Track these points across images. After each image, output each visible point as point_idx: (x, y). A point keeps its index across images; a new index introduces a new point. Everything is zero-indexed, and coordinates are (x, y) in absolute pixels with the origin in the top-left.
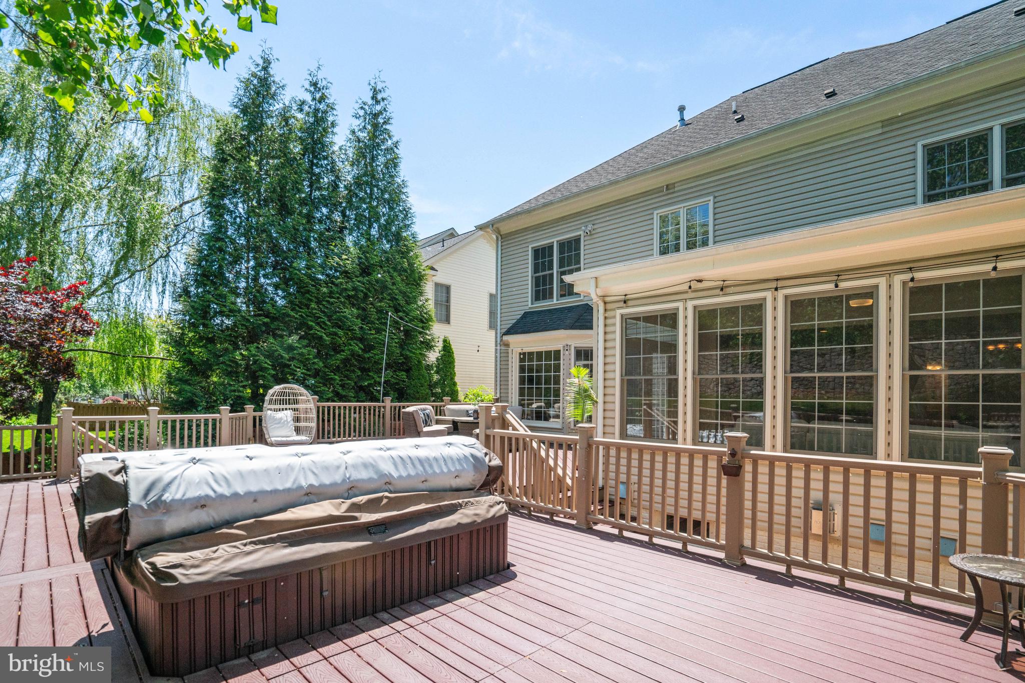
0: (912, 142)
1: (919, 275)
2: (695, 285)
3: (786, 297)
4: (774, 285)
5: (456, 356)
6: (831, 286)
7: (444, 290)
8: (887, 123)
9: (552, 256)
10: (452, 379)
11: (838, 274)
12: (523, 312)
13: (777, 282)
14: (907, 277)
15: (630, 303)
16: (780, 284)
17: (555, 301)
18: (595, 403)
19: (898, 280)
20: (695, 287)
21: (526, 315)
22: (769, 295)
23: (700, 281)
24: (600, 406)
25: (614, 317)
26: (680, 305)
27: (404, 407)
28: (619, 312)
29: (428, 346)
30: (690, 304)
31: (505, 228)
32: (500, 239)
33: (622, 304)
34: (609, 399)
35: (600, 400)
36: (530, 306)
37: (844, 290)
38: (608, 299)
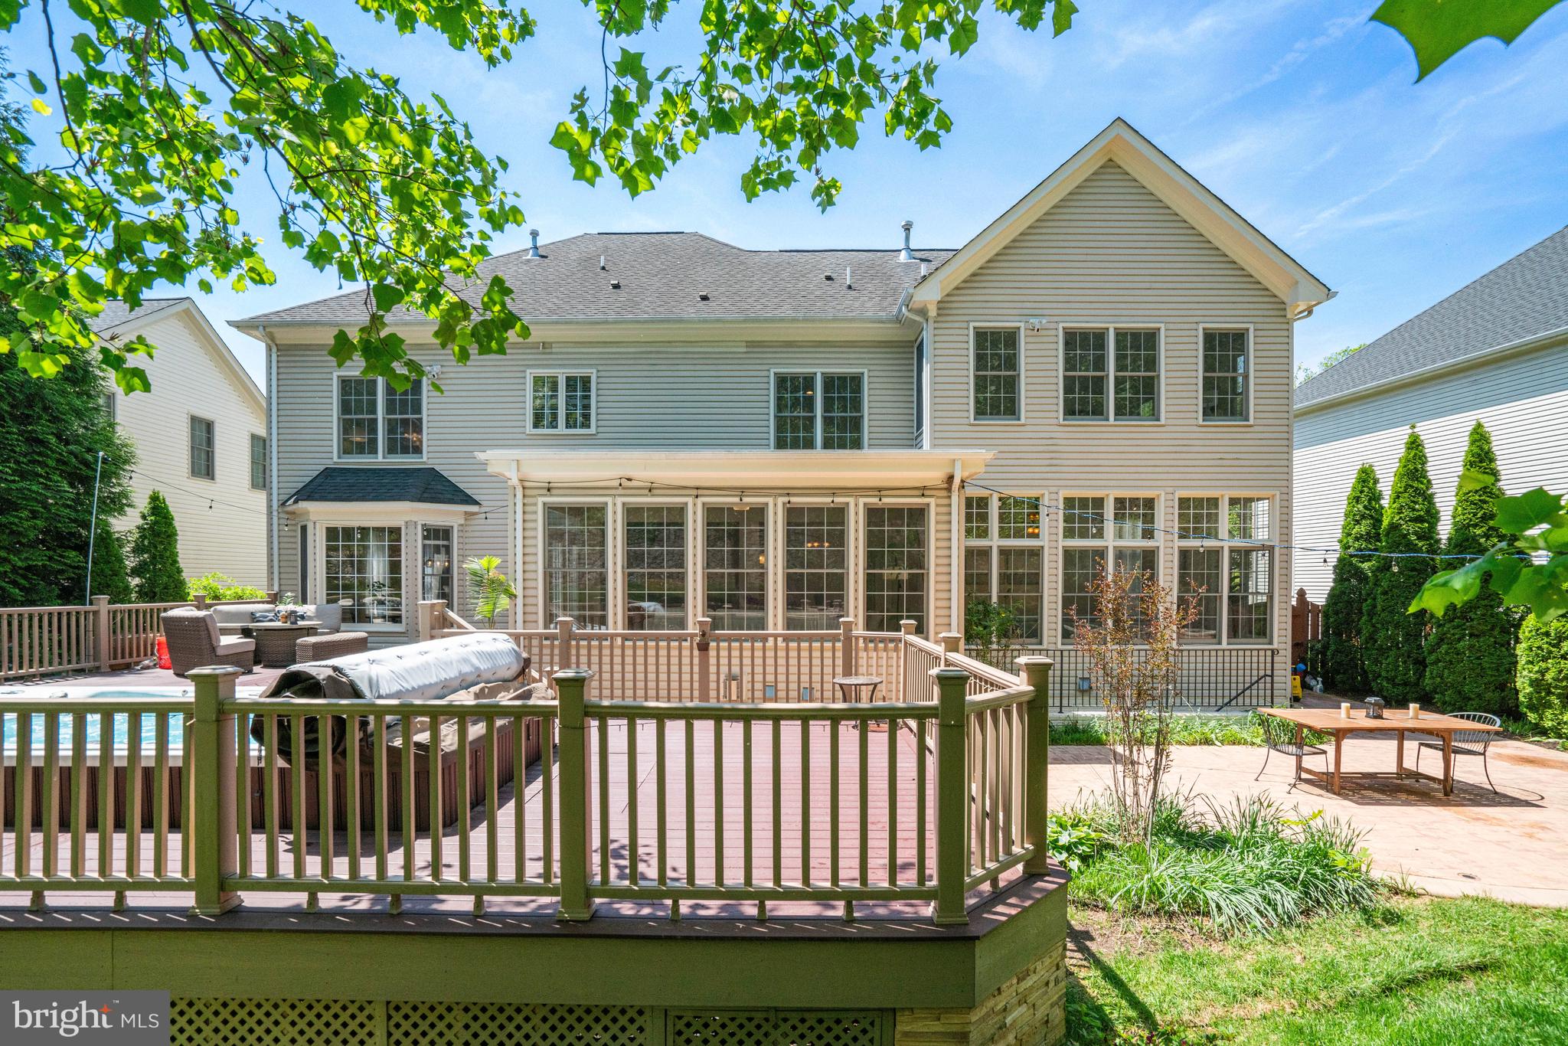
0: (766, 367)
1: (794, 499)
2: (625, 483)
3: (704, 504)
4: (695, 492)
5: (177, 524)
6: (737, 500)
7: (204, 427)
8: (751, 344)
9: (375, 394)
10: (175, 562)
11: (742, 491)
12: (322, 468)
13: (698, 490)
14: (786, 499)
15: (554, 492)
16: (700, 492)
17: (380, 458)
18: (512, 596)
19: (781, 500)
20: (625, 484)
21: (328, 473)
22: (690, 500)
23: (629, 480)
24: (520, 601)
25: (535, 504)
26: (609, 500)
27: (165, 610)
28: (541, 500)
29: (116, 504)
30: (620, 501)
31: (285, 337)
32: (274, 349)
33: (545, 492)
34: (529, 592)
35: (519, 592)
36: (335, 459)
37: (747, 504)
38: (527, 484)
